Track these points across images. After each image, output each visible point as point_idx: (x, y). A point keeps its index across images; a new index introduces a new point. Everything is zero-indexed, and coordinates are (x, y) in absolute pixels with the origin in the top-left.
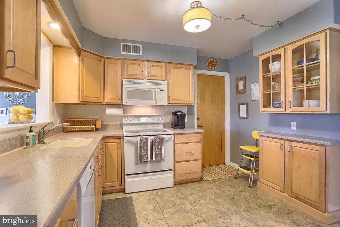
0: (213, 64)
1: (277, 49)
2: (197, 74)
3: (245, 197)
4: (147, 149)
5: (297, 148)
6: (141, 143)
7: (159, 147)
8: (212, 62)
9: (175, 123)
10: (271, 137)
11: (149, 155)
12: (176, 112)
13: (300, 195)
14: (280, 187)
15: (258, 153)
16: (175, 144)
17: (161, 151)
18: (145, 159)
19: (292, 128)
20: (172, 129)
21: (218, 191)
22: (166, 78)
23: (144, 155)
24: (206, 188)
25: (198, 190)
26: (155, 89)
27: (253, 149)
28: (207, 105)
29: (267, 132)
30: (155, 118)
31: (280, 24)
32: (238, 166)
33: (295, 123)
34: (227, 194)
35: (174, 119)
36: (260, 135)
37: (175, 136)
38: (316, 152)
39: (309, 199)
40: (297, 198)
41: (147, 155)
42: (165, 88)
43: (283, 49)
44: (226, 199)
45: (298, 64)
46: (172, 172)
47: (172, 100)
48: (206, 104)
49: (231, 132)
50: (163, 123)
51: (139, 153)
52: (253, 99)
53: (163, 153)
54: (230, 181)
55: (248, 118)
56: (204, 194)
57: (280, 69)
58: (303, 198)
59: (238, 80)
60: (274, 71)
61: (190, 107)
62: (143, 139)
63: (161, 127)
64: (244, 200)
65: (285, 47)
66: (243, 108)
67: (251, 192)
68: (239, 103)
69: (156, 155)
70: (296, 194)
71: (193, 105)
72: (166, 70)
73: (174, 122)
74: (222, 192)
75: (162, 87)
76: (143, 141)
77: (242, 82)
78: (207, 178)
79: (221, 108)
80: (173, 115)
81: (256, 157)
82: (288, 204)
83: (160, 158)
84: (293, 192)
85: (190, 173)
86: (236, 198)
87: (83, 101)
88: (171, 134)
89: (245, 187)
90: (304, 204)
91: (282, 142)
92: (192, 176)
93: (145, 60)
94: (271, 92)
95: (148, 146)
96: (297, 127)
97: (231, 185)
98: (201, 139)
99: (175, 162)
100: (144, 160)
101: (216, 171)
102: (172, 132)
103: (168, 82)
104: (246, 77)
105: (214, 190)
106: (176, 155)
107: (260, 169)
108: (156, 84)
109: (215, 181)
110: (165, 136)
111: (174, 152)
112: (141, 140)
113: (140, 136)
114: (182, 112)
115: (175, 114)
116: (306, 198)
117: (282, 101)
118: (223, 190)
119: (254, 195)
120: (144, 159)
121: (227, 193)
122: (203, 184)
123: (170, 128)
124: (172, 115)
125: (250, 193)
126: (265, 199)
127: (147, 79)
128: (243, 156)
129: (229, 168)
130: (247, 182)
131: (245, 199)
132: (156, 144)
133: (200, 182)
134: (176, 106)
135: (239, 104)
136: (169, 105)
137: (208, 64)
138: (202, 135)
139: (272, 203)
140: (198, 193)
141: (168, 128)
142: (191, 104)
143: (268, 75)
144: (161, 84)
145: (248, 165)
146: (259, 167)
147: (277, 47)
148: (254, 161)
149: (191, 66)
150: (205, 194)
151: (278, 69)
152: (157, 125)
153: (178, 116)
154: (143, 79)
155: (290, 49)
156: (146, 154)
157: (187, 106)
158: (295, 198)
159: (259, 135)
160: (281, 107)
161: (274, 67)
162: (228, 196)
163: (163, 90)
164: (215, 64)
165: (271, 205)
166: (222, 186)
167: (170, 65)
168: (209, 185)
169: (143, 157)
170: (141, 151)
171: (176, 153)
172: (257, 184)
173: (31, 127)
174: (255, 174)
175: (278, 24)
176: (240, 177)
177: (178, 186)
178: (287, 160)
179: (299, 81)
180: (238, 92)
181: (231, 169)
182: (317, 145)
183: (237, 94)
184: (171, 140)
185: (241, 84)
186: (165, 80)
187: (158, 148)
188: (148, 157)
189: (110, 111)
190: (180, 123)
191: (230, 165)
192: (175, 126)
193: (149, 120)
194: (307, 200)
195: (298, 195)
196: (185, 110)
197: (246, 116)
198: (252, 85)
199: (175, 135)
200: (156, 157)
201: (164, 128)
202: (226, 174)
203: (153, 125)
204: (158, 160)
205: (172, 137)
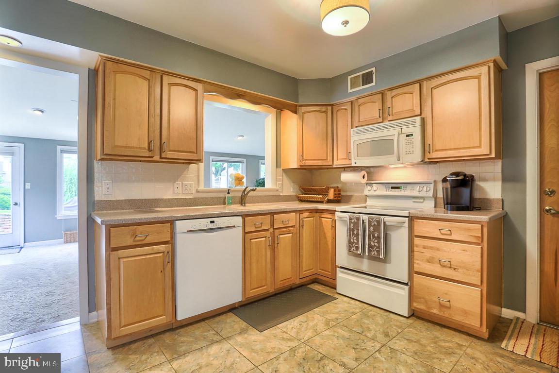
2: (541, 73)
4: (358, 234)
7: (376, 235)
9: (447, 199)
11: (360, 244)
17: (379, 243)
18: (354, 248)
22: (422, 111)
23: (354, 242)
35: (444, 191)
37: (410, 220)
41: (357, 243)
42: (417, 131)
46: (405, 288)
47: (436, 151)
53: (382, 246)
62: (353, 217)
69: (370, 246)
72: (421, 94)
75: (410, 130)
76: (353, 221)
83: (376, 254)
85: (448, 307)
87: (302, 164)
92: (455, 317)
95: (359, 230)
99: (412, 271)
100: (354, 250)
106: (415, 258)
108: (399, 125)
112: (350, 219)
127: (389, 121)
132: (372, 228)
144: (407, 124)
152: (422, 201)
154: (382, 122)
157: (500, 161)
163: (412, 135)
167: (430, 82)
169: (352, 245)
170: (349, 236)
171: (415, 255)
173: (229, 190)
184: (403, 228)
186: (419, 115)
187: (374, 237)
188: (358, 247)
189: (346, 177)
199: (413, 219)
200: (370, 251)
203: (414, 200)
204: (374, 257)
205: (405, 222)
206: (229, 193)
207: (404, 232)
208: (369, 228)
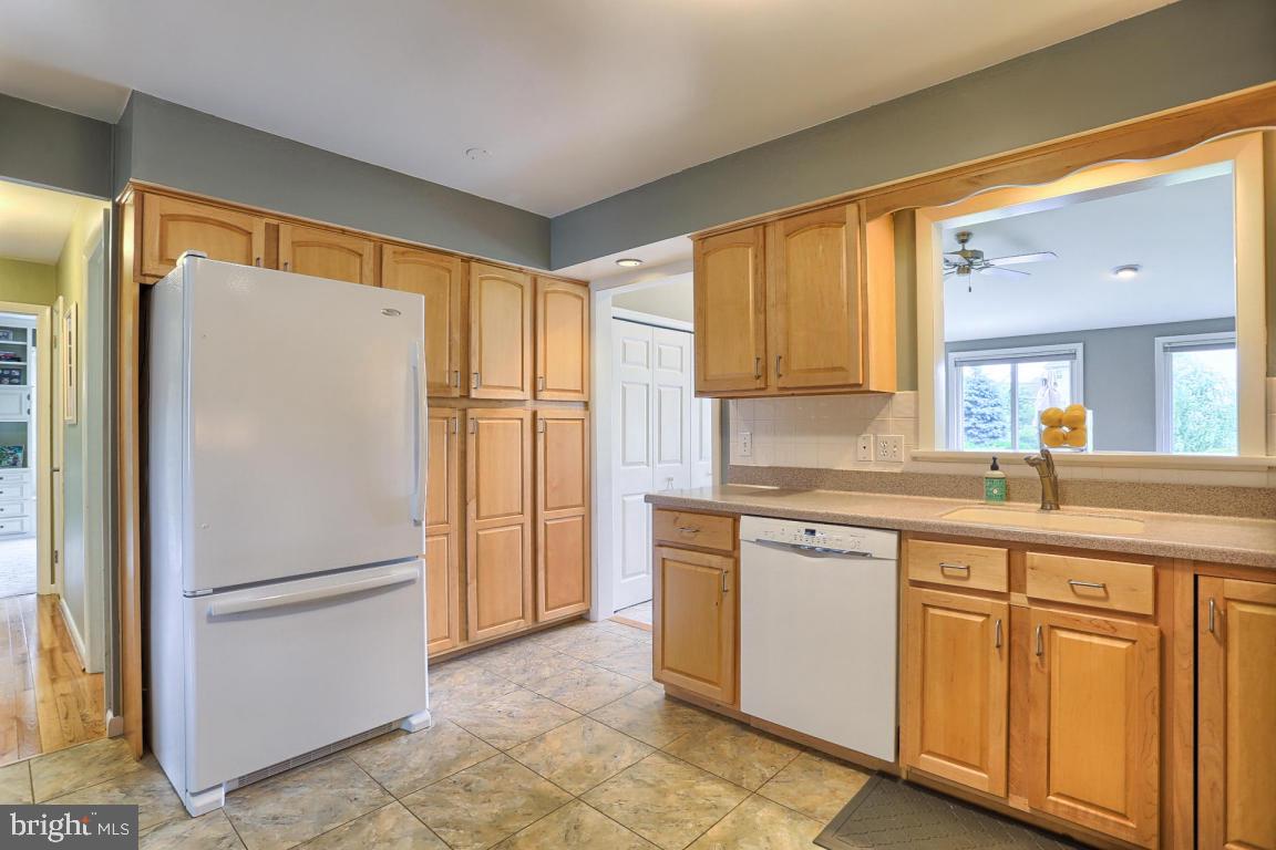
206: (995, 467)
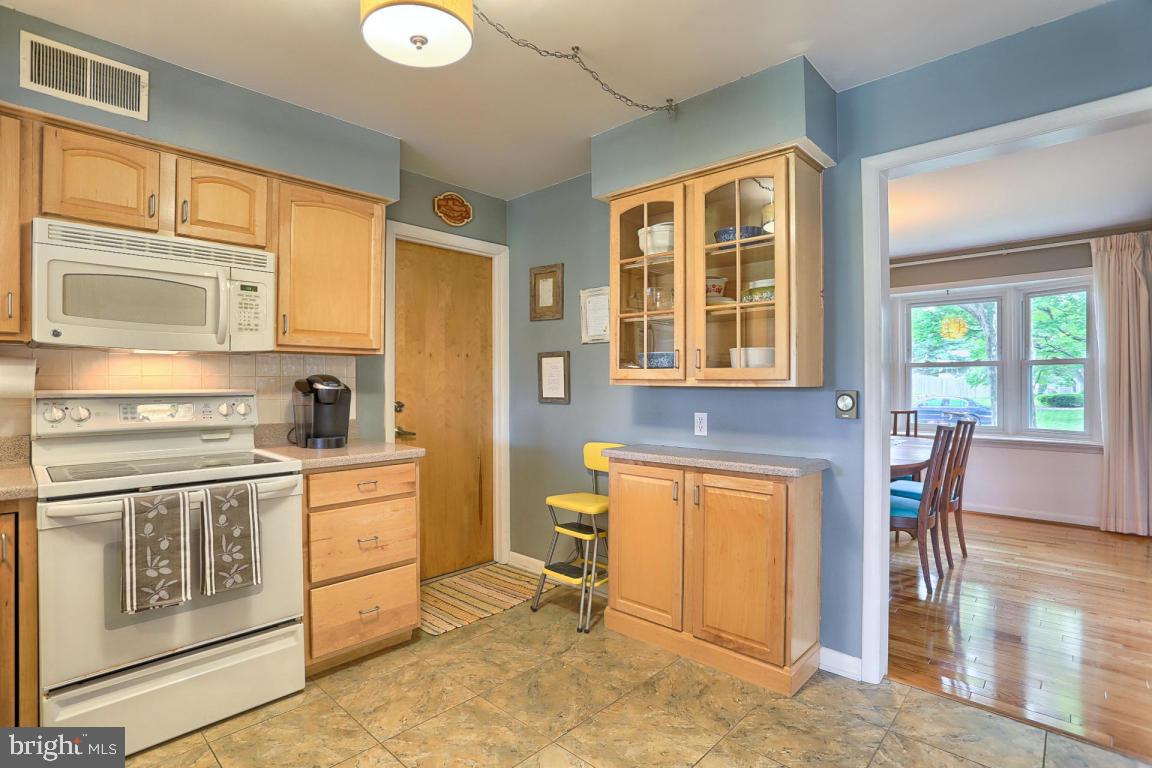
0: (456, 208)
1: (663, 184)
2: (397, 240)
3: (574, 672)
4: (175, 549)
5: (717, 491)
6: (140, 523)
7: (237, 533)
8: (450, 203)
9: (307, 426)
10: (645, 463)
11: (186, 573)
12: (310, 382)
13: (724, 632)
14: (670, 617)
15: (604, 515)
16: (309, 510)
17: (246, 550)
18: (163, 594)
19: (697, 433)
20: (295, 448)
21: (481, 670)
22: (269, 239)
23: (161, 576)
24: (438, 666)
25: (409, 682)
26: (217, 278)
27: (590, 506)
28: (431, 355)
29: (629, 447)
30: (213, 404)
31: (673, 110)
32: (543, 563)
33: (704, 416)
34: (516, 674)
35: (301, 411)
36: (610, 458)
37: (307, 478)
38: (765, 498)
39: (746, 639)
40: (718, 640)
41: (176, 573)
42: (265, 281)
43: (681, 185)
44: (514, 693)
45: (718, 237)
46: (300, 628)
47: (296, 331)
48: (428, 351)
49: (515, 451)
50: (252, 426)
51: (130, 573)
52: (584, 340)
53: (255, 555)
54: (517, 623)
55: (569, 403)
56: (433, 695)
57: (671, 248)
58: (731, 638)
59: (537, 274)
60: (651, 253)
61: (368, 362)
62: (152, 503)
63: (244, 443)
64: (573, 680)
65: (687, 183)
66: (553, 368)
67: (588, 649)
68: (541, 351)
69: (221, 567)
70: (715, 628)
71: (381, 352)
72: (269, 204)
73: (301, 421)
74: (497, 669)
75: (250, 276)
76: (151, 515)
77: (551, 280)
78: (438, 625)
79: (478, 367)
80: (300, 393)
81: (599, 531)
82: (694, 664)
83: (239, 580)
84: (708, 626)
85: (374, 620)
86: (547, 679)
88: (291, 473)
89: (566, 634)
90: (732, 654)
91: (677, 475)
92: (382, 631)
93: (165, 144)
94: (645, 319)
95: (179, 534)
96: (710, 428)
97: (522, 638)
98: (414, 483)
99: (310, 584)
100: (160, 599)
101: (466, 591)
102: (296, 464)
103: (278, 258)
104: (563, 265)
105: (468, 666)
106: (313, 555)
107: (612, 567)
108: (222, 257)
109: (467, 632)
110: (263, 484)
111: (307, 543)
112: (141, 511)
113: (136, 490)
114: (337, 382)
115: (306, 387)
116: (741, 637)
117: (675, 348)
118: (498, 663)
119: (599, 657)
120: (156, 597)
121: (515, 669)
122: (424, 652)
123: (282, 446)
124: (294, 391)
125: (588, 652)
126: (633, 663)
127: (178, 235)
128: (558, 529)
129: (511, 574)
130: (572, 615)
131: (575, 676)
132: (223, 519)
133: (412, 647)
134: (310, 359)
135: (541, 356)
136: (282, 352)
137: (439, 207)
138: (418, 469)
139: (654, 673)
140: (411, 694)
141: (277, 446)
142: (375, 350)
143: (634, 263)
144: (243, 260)
145: (572, 557)
146: (610, 561)
147: (665, 180)
148: (592, 542)
149: (377, 203)
150: (435, 691)
151: (664, 248)
152: (226, 436)
153: (320, 396)
154: (155, 231)
155: (700, 188)
156: (166, 571)
157: (354, 358)
158: (712, 643)
159: (608, 458)
160: (672, 367)
161: (654, 239)
162: (520, 679)
163: (255, 289)
164: (463, 209)
165: (651, 678)
166: (494, 645)
167: (287, 187)
168: (448, 650)
169: (152, 587)
170: (141, 563)
171: (313, 547)
172: (602, 616)
174: (596, 584)
175: (669, 108)
176: (549, 601)
177: (325, 682)
178: (689, 532)
179: (719, 291)
180: (536, 314)
181: (517, 576)
182: (767, 477)
183: (532, 319)
184: (290, 498)
185: (546, 289)
186: (263, 248)
187: (230, 538)
188: (179, 584)
190: (328, 425)
191: (510, 563)
192: (308, 436)
193: (184, 415)
194: (741, 641)
195: (719, 630)
196: (347, 375)
197: (563, 396)
198: (583, 294)
199: (307, 475)
200: (219, 580)
201: (257, 447)
202: (502, 597)
203: (205, 437)
204: (233, 590)
205: (296, 485)
207: (294, 508)
208: (216, 520)
